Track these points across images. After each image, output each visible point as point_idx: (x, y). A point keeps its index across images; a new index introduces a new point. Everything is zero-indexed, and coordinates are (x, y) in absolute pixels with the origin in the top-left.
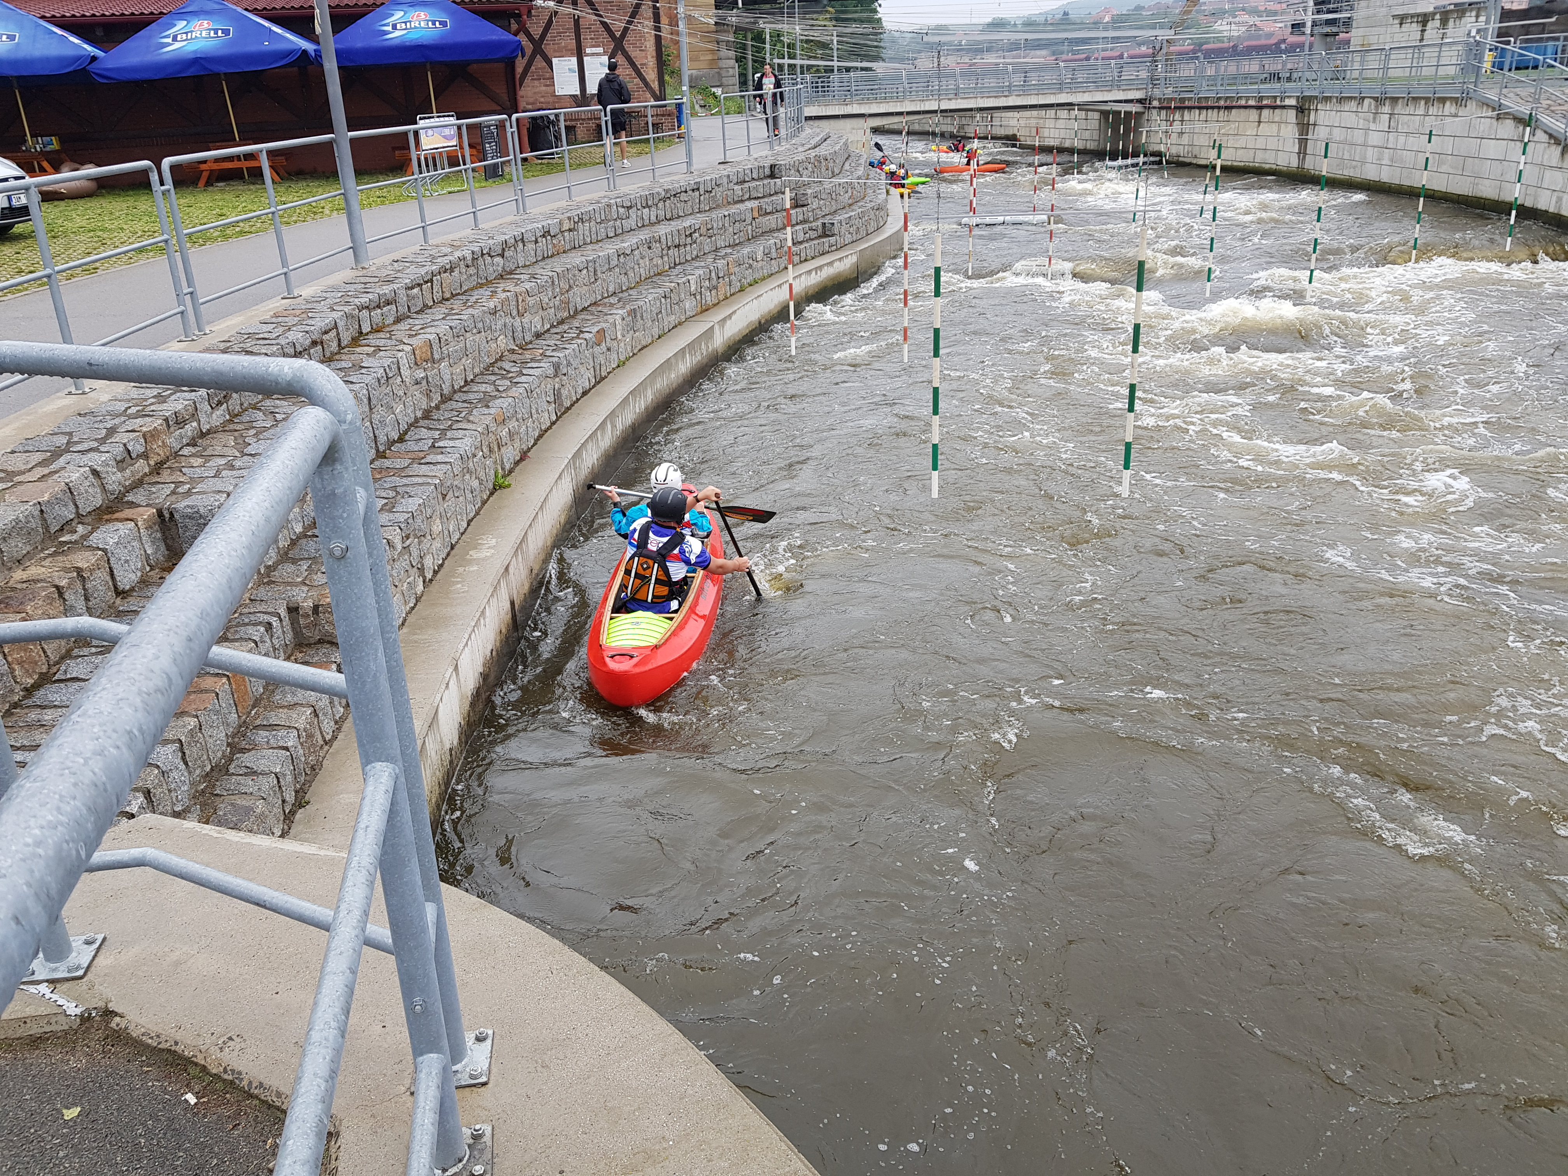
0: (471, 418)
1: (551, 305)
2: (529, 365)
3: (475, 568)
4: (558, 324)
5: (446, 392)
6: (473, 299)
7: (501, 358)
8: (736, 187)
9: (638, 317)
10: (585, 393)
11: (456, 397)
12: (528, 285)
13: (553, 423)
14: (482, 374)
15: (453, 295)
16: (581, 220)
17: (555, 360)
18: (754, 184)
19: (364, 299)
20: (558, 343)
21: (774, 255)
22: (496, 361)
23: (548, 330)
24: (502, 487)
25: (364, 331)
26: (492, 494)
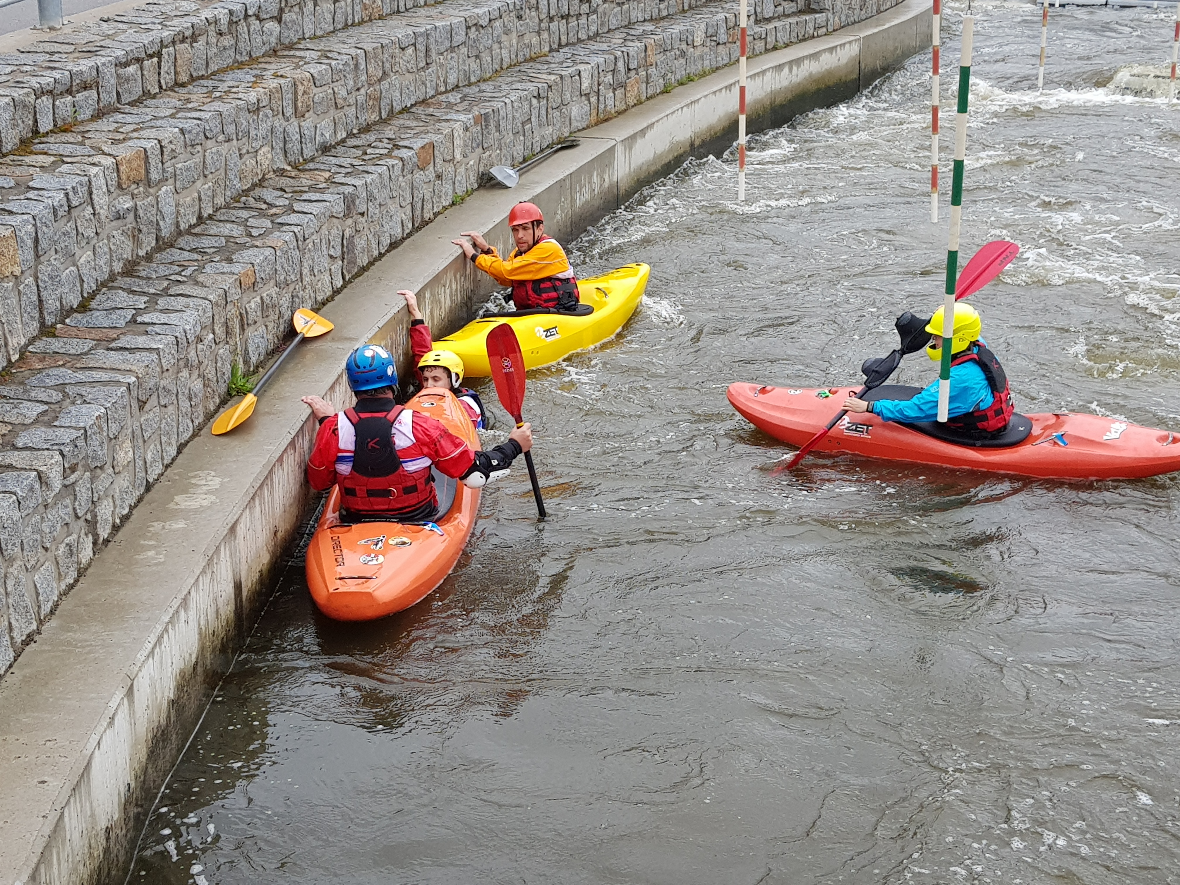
1: (352, 101)
2: (305, 196)
4: (360, 131)
5: (165, 233)
6: (223, 87)
7: (261, 183)
9: (492, 127)
10: (394, 245)
11: (182, 242)
12: (315, 69)
13: (337, 292)
14: (227, 206)
15: (192, 79)
17: (350, 189)
20: (356, 162)
22: (254, 186)
23: (343, 141)
24: (242, 393)
25: (42, 130)
26: (223, 403)
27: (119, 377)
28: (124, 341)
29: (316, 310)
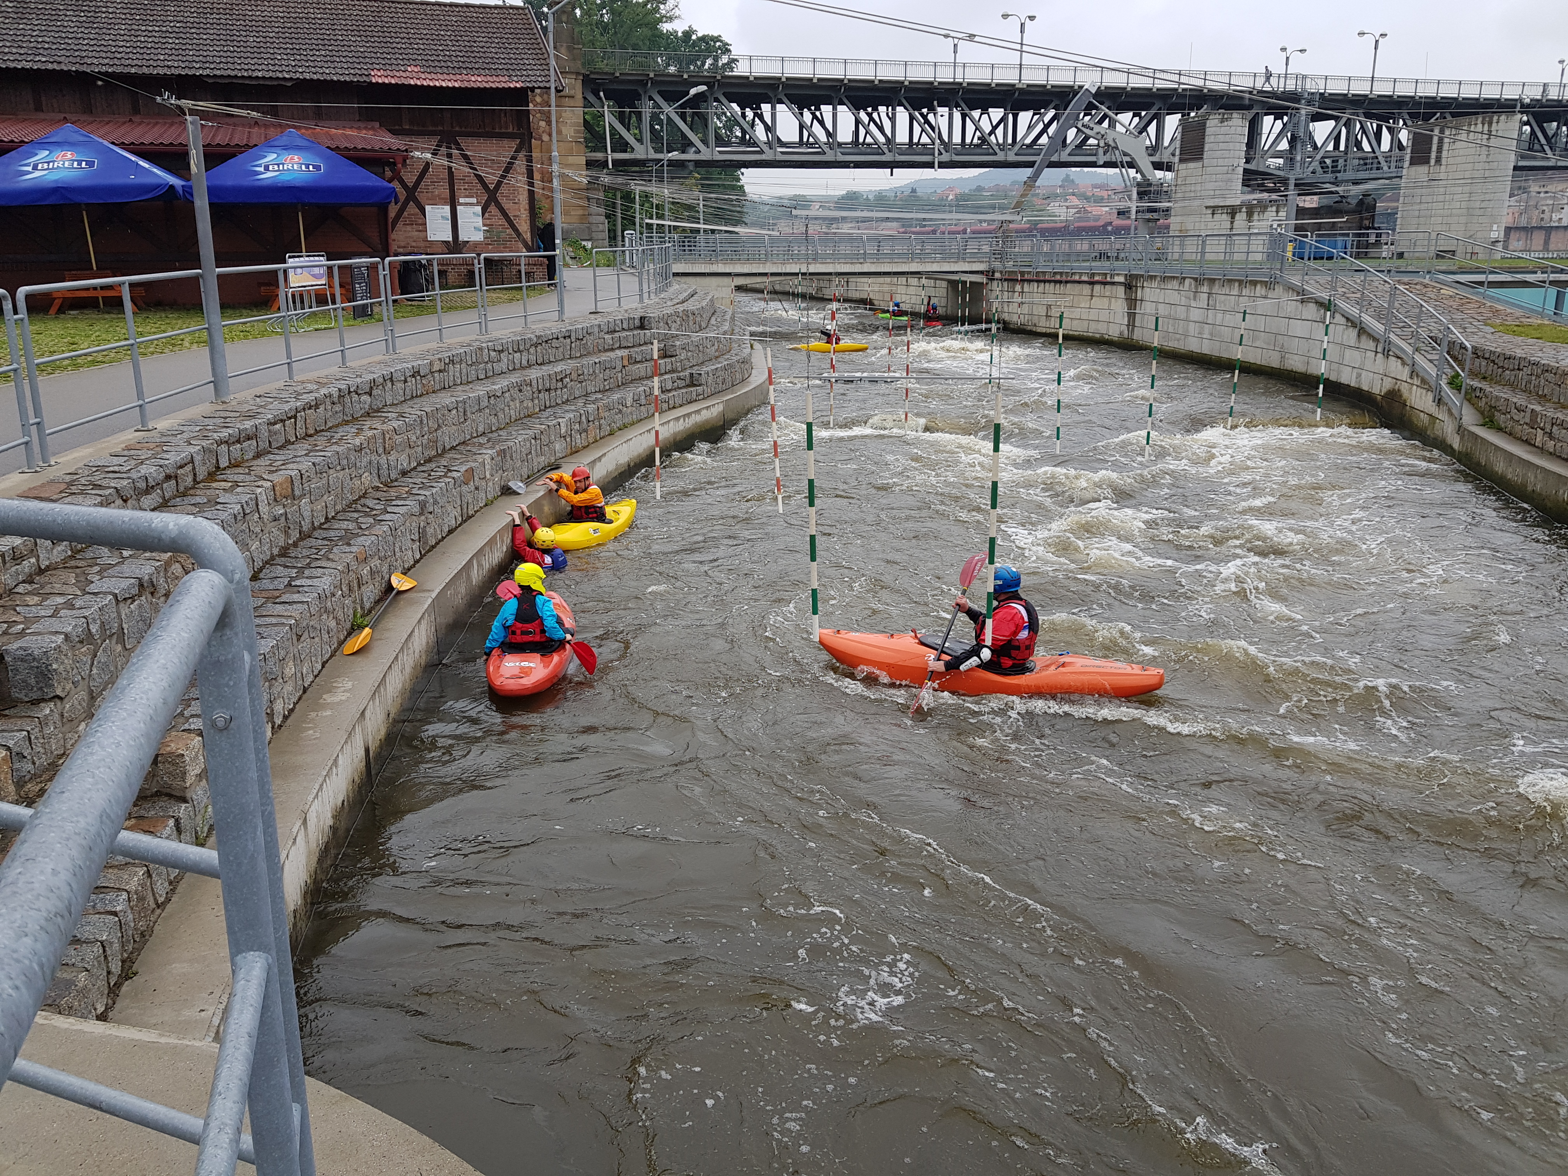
0: (331, 556)
1: (419, 443)
2: (394, 503)
3: (328, 713)
4: (425, 462)
5: (305, 528)
6: (338, 436)
7: (364, 496)
8: (606, 336)
9: (508, 457)
10: (450, 532)
11: (316, 534)
12: (395, 424)
13: (417, 562)
14: (344, 511)
15: (317, 432)
16: (452, 362)
17: (421, 498)
18: (624, 334)
19: (224, 434)
20: (425, 481)
21: (643, 402)
22: (360, 498)
23: (415, 468)
24: (361, 627)
25: (222, 466)
26: (349, 634)
27: (285, 621)
28: (285, 598)
29: (405, 574)
